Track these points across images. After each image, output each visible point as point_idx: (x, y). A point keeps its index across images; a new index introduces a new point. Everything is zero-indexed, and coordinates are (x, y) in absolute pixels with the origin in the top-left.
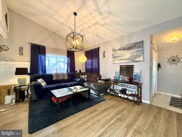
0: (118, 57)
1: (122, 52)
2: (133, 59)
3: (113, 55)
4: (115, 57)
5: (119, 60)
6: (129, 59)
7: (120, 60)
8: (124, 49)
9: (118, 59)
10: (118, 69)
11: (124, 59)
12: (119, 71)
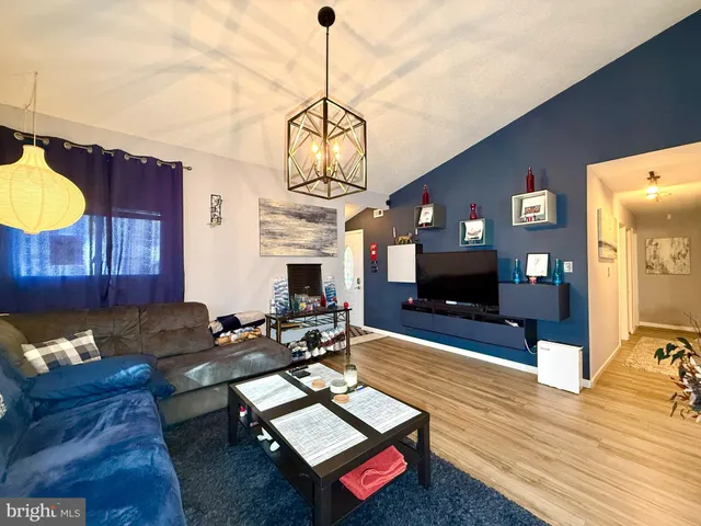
0: (281, 235)
1: (294, 222)
2: (319, 248)
3: (261, 223)
4: (272, 234)
5: (285, 245)
6: (313, 248)
7: (289, 245)
8: (300, 216)
9: (281, 241)
10: (283, 277)
11: (301, 246)
12: (287, 283)
